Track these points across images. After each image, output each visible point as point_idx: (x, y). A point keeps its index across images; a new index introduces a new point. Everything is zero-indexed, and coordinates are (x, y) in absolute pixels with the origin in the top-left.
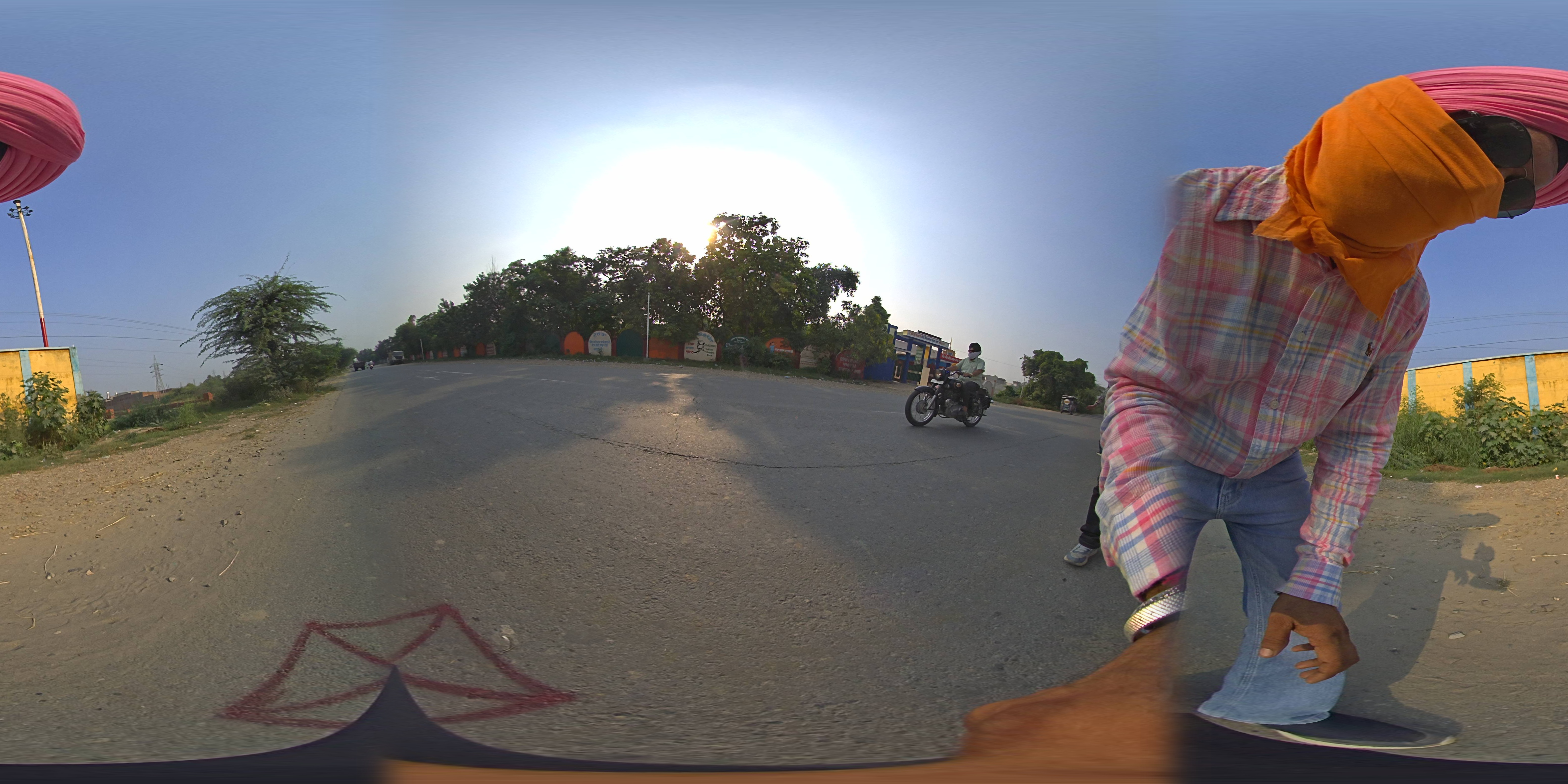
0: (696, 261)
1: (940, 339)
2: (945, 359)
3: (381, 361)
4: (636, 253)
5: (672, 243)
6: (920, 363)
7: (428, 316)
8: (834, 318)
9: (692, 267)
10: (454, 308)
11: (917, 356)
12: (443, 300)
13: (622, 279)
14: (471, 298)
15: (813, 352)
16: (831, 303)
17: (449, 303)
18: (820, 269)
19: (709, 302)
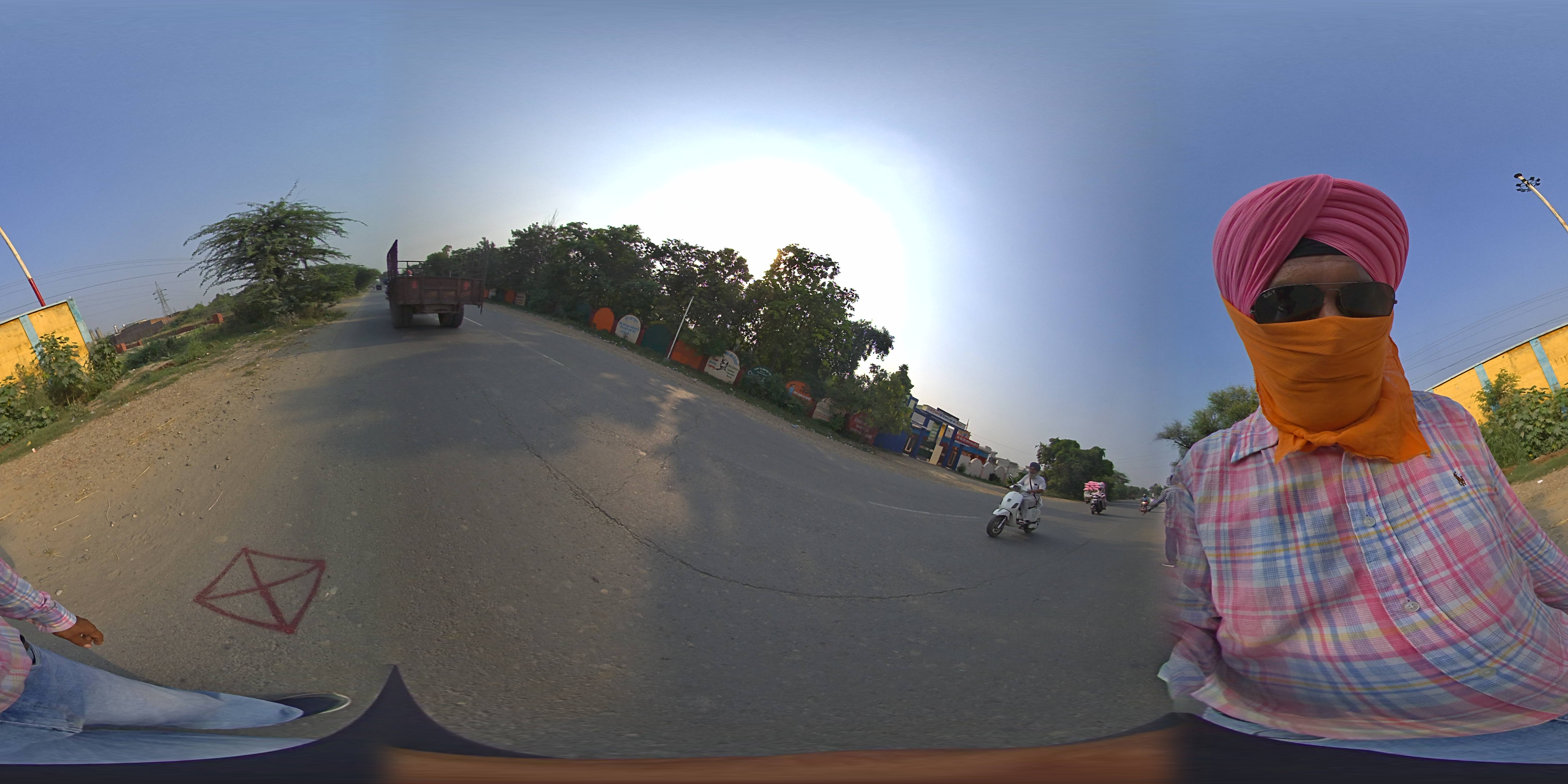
1: (958, 419)
4: (701, 254)
5: (737, 256)
6: (933, 440)
8: (860, 377)
9: (746, 285)
10: (493, 249)
11: (932, 432)
12: (484, 238)
13: (675, 273)
14: (516, 244)
15: (830, 406)
16: (861, 362)
17: (490, 242)
18: (861, 326)
19: (748, 324)
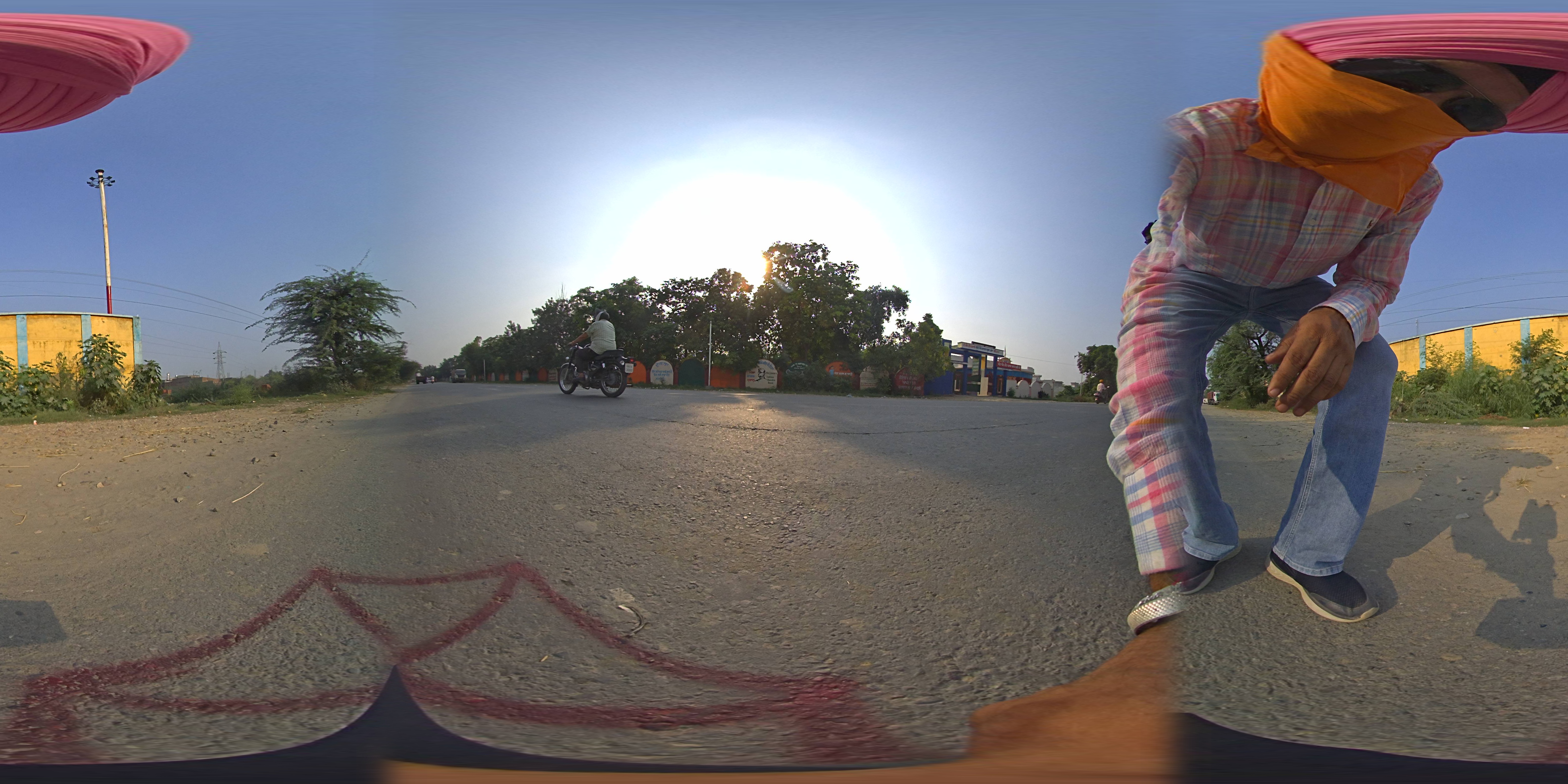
0: (755, 290)
1: (994, 347)
2: (1001, 367)
3: (443, 379)
4: (698, 284)
5: (732, 273)
6: (977, 374)
7: (494, 338)
8: (889, 338)
9: (750, 296)
10: (520, 331)
11: (974, 367)
12: (510, 322)
13: (684, 310)
14: (538, 322)
15: (872, 373)
16: (885, 324)
17: (516, 326)
18: (872, 292)
19: (767, 332)
